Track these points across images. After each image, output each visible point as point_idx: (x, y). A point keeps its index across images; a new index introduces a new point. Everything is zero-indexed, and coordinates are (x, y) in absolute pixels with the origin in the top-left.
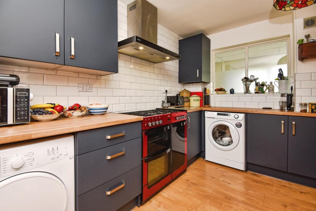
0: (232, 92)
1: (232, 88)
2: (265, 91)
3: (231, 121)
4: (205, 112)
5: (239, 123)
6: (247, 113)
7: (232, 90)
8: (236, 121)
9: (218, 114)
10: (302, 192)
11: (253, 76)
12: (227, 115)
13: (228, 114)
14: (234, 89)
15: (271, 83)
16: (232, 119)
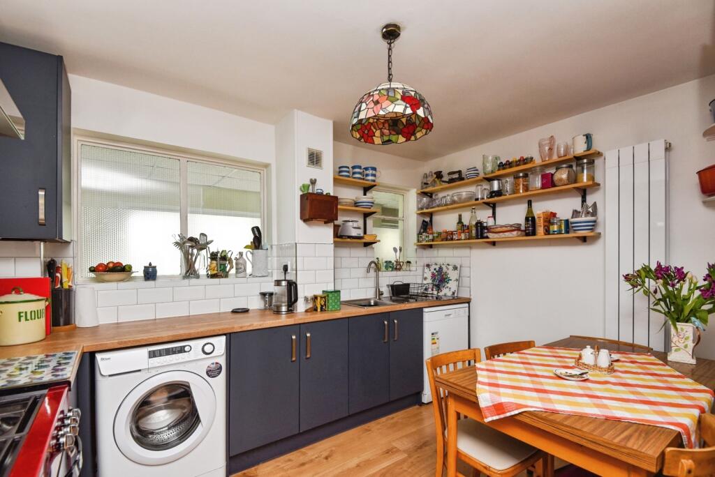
0: (150, 274)
1: (150, 264)
2: (230, 270)
3: (194, 364)
4: (99, 357)
5: (217, 363)
6: (230, 333)
7: (150, 270)
8: (209, 362)
9: (153, 355)
10: (326, 458)
11: (205, 235)
12: (182, 350)
13: (184, 347)
14: (155, 267)
15: (241, 254)
16: (199, 357)
